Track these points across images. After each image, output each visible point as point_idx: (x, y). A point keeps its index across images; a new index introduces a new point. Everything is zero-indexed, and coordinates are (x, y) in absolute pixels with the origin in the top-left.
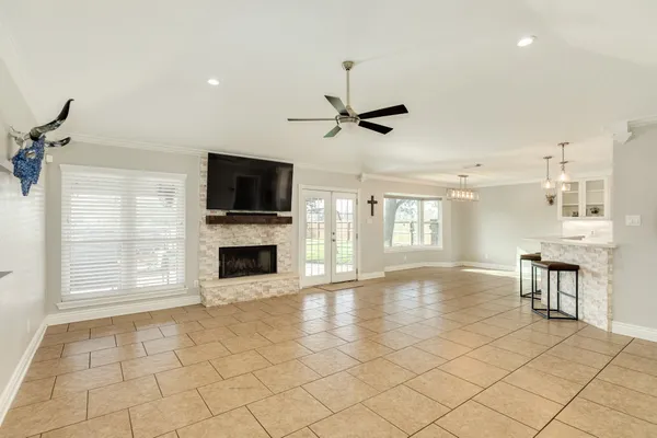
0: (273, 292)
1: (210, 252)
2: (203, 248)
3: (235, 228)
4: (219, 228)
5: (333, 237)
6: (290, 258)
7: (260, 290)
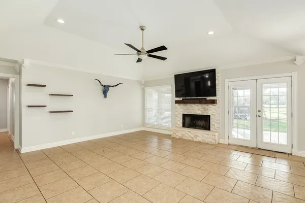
0: (199, 139)
1: (179, 115)
2: (177, 113)
3: (189, 106)
4: (182, 105)
5: (259, 113)
6: (219, 124)
7: (192, 136)
